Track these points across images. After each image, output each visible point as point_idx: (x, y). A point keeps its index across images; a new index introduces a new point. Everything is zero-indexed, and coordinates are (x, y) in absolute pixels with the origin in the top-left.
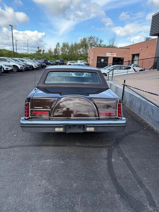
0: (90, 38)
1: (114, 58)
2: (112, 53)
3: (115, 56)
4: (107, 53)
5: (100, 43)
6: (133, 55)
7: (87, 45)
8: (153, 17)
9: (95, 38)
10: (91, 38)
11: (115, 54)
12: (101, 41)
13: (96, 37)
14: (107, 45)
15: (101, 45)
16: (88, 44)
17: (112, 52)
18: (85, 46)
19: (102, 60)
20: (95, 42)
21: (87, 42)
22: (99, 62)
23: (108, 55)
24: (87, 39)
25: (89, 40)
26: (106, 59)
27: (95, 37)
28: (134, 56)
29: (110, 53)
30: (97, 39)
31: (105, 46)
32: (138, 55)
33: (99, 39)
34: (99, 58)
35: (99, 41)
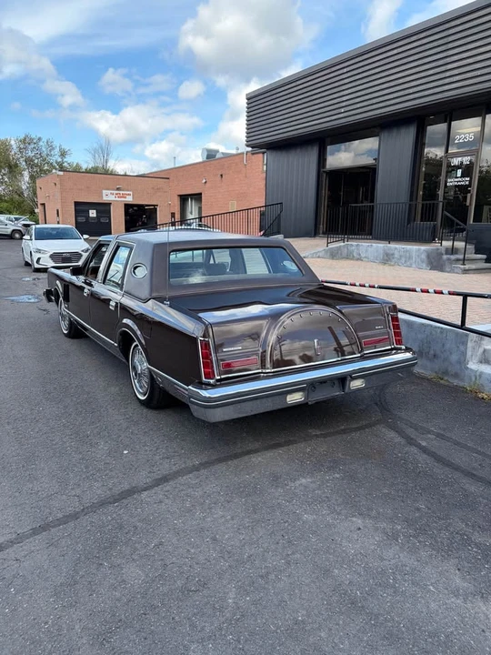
0: (24, 141)
1: (127, 206)
2: (121, 192)
3: (129, 199)
4: (104, 192)
5: (60, 160)
6: (180, 196)
7: (16, 165)
8: (248, 99)
9: (41, 143)
10: (26, 141)
11: (129, 195)
12: (63, 154)
13: (44, 140)
14: (84, 167)
15: (65, 164)
16: (18, 159)
17: (118, 189)
18: (10, 167)
19: (93, 213)
20: (44, 154)
21: (13, 153)
22: (82, 219)
23: (108, 196)
24: (13, 142)
25: (22, 146)
26: (104, 208)
27: (40, 139)
28: (184, 199)
29: (113, 190)
30: (51, 147)
31: (77, 170)
32: (197, 197)
33: (56, 144)
34: (81, 208)
35: (57, 151)
